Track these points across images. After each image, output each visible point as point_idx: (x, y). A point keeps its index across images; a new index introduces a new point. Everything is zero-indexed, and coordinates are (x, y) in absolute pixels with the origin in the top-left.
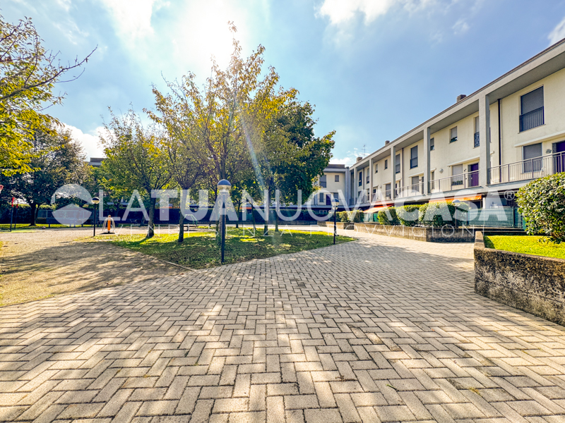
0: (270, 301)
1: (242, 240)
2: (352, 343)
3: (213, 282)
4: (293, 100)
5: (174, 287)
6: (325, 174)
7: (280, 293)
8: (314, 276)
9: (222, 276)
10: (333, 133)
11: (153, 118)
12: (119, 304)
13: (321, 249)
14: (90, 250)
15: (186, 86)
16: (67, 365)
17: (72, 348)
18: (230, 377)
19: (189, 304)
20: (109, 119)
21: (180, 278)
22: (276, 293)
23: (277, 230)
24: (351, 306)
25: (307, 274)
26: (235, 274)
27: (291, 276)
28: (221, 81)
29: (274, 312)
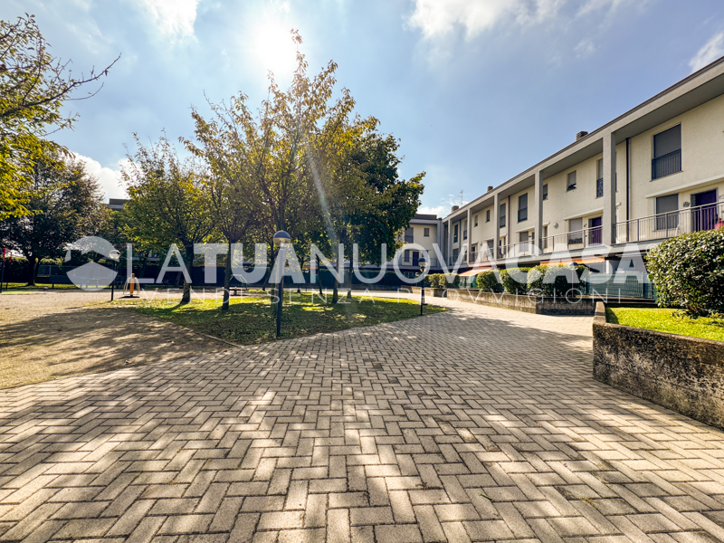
0: (337, 387)
1: (304, 308)
2: (438, 441)
3: (265, 362)
4: (372, 132)
5: (213, 367)
6: (411, 226)
7: (350, 377)
8: (394, 356)
9: (277, 354)
10: (423, 175)
11: (193, 149)
12: (141, 389)
13: (404, 322)
14: (105, 319)
15: (235, 110)
16: (69, 468)
17: (76, 446)
18: (282, 483)
20: (135, 150)
21: (221, 356)
22: (345, 377)
23: (349, 296)
24: (440, 394)
25: (385, 353)
26: (293, 352)
27: (365, 356)
28: (281, 106)
29: (342, 401)
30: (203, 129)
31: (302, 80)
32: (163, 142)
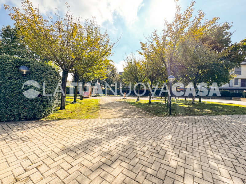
0: (201, 141)
1: (179, 105)
3: (167, 124)
5: (149, 122)
7: (207, 137)
9: (171, 122)
11: (140, 53)
13: (238, 116)
14: (120, 104)
15: (153, 36)
17: (119, 137)
18: (181, 172)
19: (157, 131)
21: (151, 119)
22: (205, 137)
23: (200, 101)
26: (177, 122)
28: (170, 29)
29: (205, 147)
30: (143, 46)
31: (178, 15)
32: (132, 53)
